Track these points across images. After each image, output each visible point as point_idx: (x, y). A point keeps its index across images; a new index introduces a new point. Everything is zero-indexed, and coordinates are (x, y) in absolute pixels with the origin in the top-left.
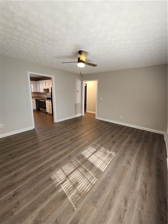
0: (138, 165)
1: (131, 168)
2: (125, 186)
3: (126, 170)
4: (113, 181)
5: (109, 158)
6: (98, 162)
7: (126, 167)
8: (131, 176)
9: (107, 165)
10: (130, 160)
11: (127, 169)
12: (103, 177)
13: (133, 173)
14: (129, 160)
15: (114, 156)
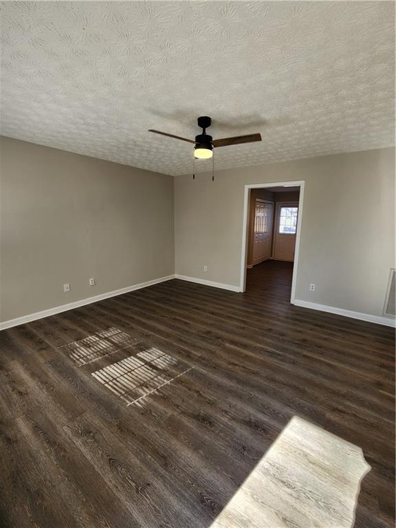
0: (64, 456)
1: (69, 432)
2: (40, 400)
3: (70, 416)
4: (64, 385)
5: (124, 390)
6: (117, 370)
7: (79, 418)
8: (49, 421)
9: (103, 382)
10: (96, 441)
11: (70, 420)
12: (80, 373)
13: (54, 428)
14: (96, 437)
15: (128, 402)
